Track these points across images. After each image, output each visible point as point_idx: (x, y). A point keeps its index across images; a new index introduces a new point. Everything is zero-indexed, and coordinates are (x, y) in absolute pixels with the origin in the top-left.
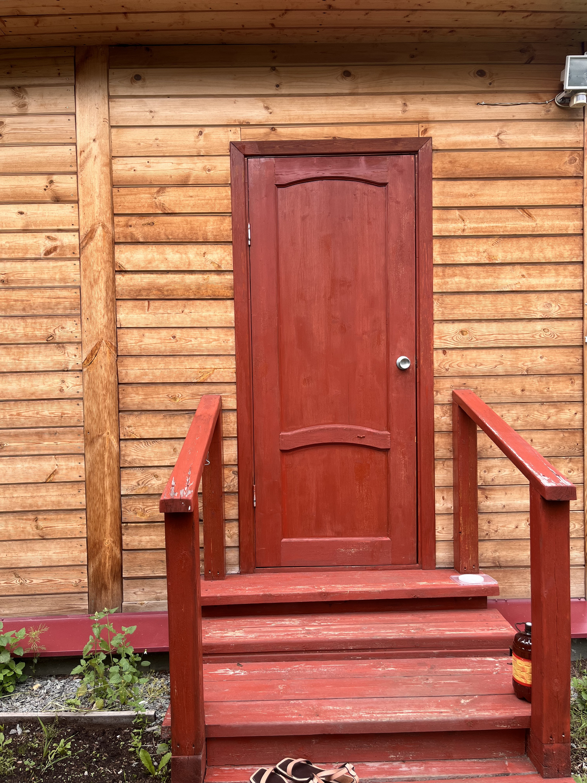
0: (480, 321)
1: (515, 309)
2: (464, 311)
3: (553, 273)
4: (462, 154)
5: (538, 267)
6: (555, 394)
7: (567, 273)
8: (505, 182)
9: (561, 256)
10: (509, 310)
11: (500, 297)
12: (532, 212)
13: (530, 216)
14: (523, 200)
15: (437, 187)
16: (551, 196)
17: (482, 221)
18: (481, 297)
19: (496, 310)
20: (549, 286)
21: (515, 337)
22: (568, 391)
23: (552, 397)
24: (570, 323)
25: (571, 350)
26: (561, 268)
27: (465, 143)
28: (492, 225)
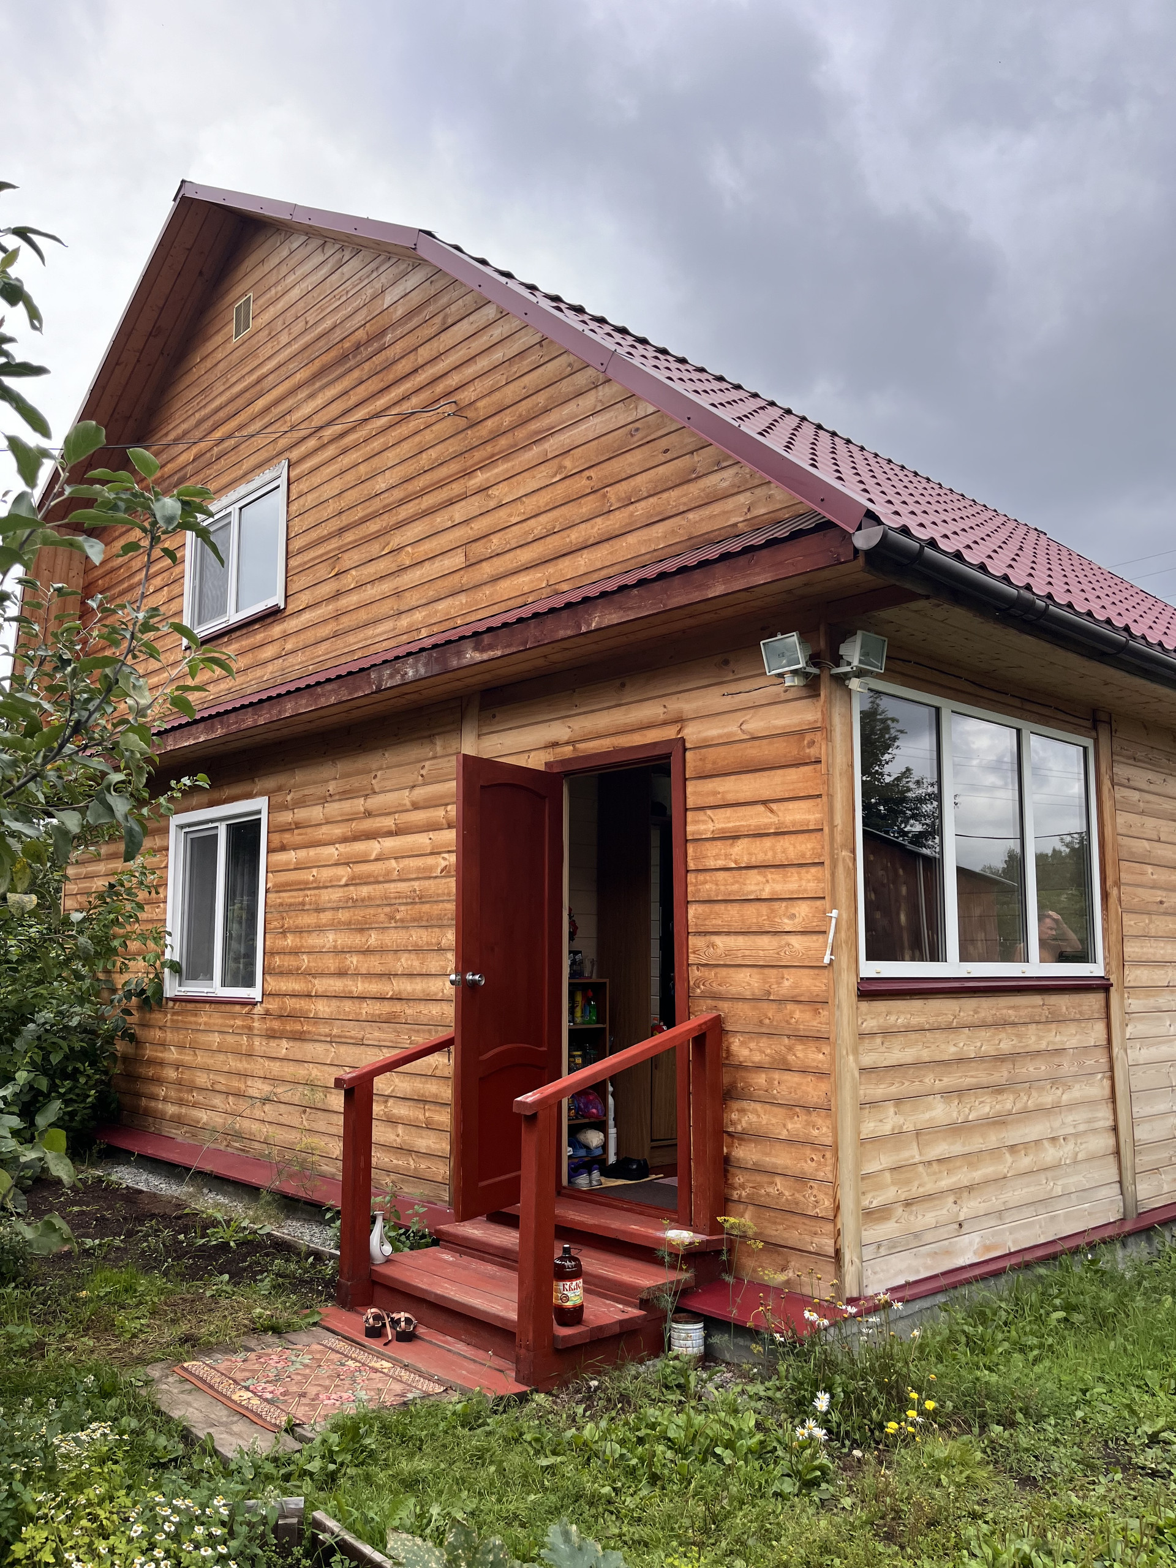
0: (728, 933)
1: (760, 920)
2: (714, 922)
3: (796, 877)
4: (710, 750)
5: (780, 870)
6: (802, 1027)
7: (809, 877)
8: (749, 776)
9: (803, 856)
10: (755, 921)
11: (747, 905)
12: (774, 806)
13: (772, 811)
14: (766, 794)
15: (690, 787)
16: (791, 787)
17: (728, 819)
18: (729, 906)
19: (743, 921)
20: (792, 892)
21: (761, 953)
22: (815, 1024)
23: (798, 1030)
24: (815, 937)
25: (816, 971)
26: (803, 870)
27: (713, 739)
28: (738, 824)
